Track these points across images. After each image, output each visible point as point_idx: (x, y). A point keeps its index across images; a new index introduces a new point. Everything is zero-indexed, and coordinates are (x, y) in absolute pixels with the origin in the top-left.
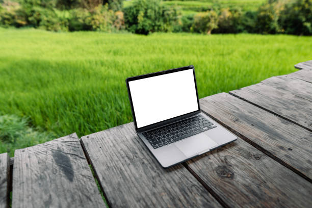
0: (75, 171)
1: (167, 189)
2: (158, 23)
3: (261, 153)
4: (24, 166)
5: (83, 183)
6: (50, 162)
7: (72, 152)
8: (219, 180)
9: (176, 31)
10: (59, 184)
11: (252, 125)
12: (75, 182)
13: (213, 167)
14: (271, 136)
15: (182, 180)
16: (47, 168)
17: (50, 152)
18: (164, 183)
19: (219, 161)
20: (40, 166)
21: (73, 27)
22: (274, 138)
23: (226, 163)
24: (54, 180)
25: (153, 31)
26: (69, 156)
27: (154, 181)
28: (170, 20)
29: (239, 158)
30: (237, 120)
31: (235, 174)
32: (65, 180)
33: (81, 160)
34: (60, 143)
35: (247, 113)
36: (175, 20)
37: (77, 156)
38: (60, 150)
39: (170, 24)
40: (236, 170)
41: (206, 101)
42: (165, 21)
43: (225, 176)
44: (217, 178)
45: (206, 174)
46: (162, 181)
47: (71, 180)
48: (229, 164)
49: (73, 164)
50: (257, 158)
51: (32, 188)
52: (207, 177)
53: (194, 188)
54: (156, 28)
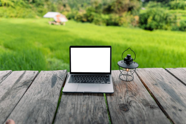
0: (56, 84)
1: (88, 104)
2: (161, 24)
3: (157, 105)
4: (40, 77)
5: (55, 90)
6: (50, 78)
7: (60, 77)
8: (118, 110)
9: (174, 30)
10: (47, 87)
11: (165, 90)
12: (53, 88)
13: (120, 103)
14: (173, 99)
15: (99, 103)
16: (47, 80)
17: (52, 75)
18: (89, 101)
19: (125, 101)
20: (45, 79)
21: (109, 23)
22: (174, 100)
23: (129, 104)
24: (47, 85)
25: (157, 28)
26: (58, 78)
27: (85, 99)
28: (171, 22)
29: (139, 104)
30: (156, 84)
31: (129, 110)
32: (50, 86)
33: (61, 81)
34: (58, 72)
35: (167, 82)
36: (175, 23)
37: (61, 79)
38: (56, 75)
39: (170, 25)
40: (132, 109)
41: (145, 70)
42: (167, 23)
43: (123, 109)
44: (117, 109)
45: (113, 105)
46: (88, 101)
47: (52, 87)
48: (131, 104)
49: (57, 81)
50: (152, 107)
51: (38, 86)
52: (112, 106)
53: (101, 109)
54: (159, 27)
